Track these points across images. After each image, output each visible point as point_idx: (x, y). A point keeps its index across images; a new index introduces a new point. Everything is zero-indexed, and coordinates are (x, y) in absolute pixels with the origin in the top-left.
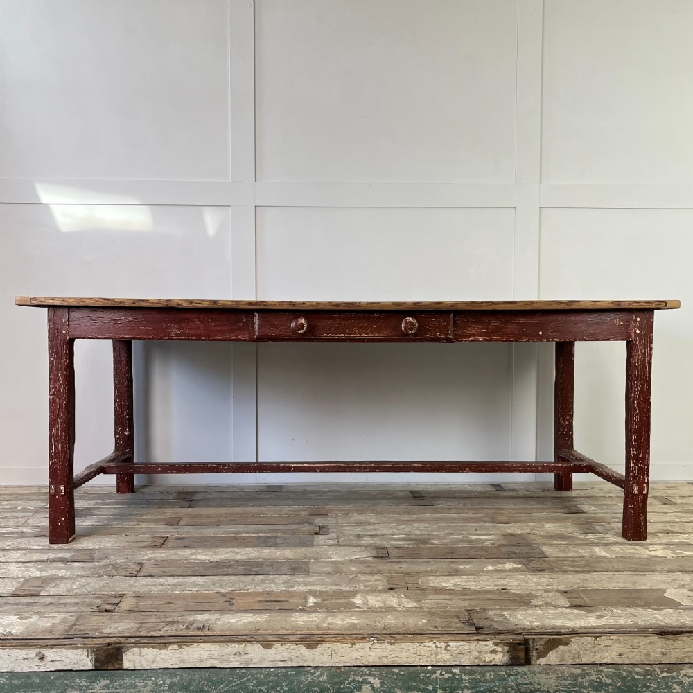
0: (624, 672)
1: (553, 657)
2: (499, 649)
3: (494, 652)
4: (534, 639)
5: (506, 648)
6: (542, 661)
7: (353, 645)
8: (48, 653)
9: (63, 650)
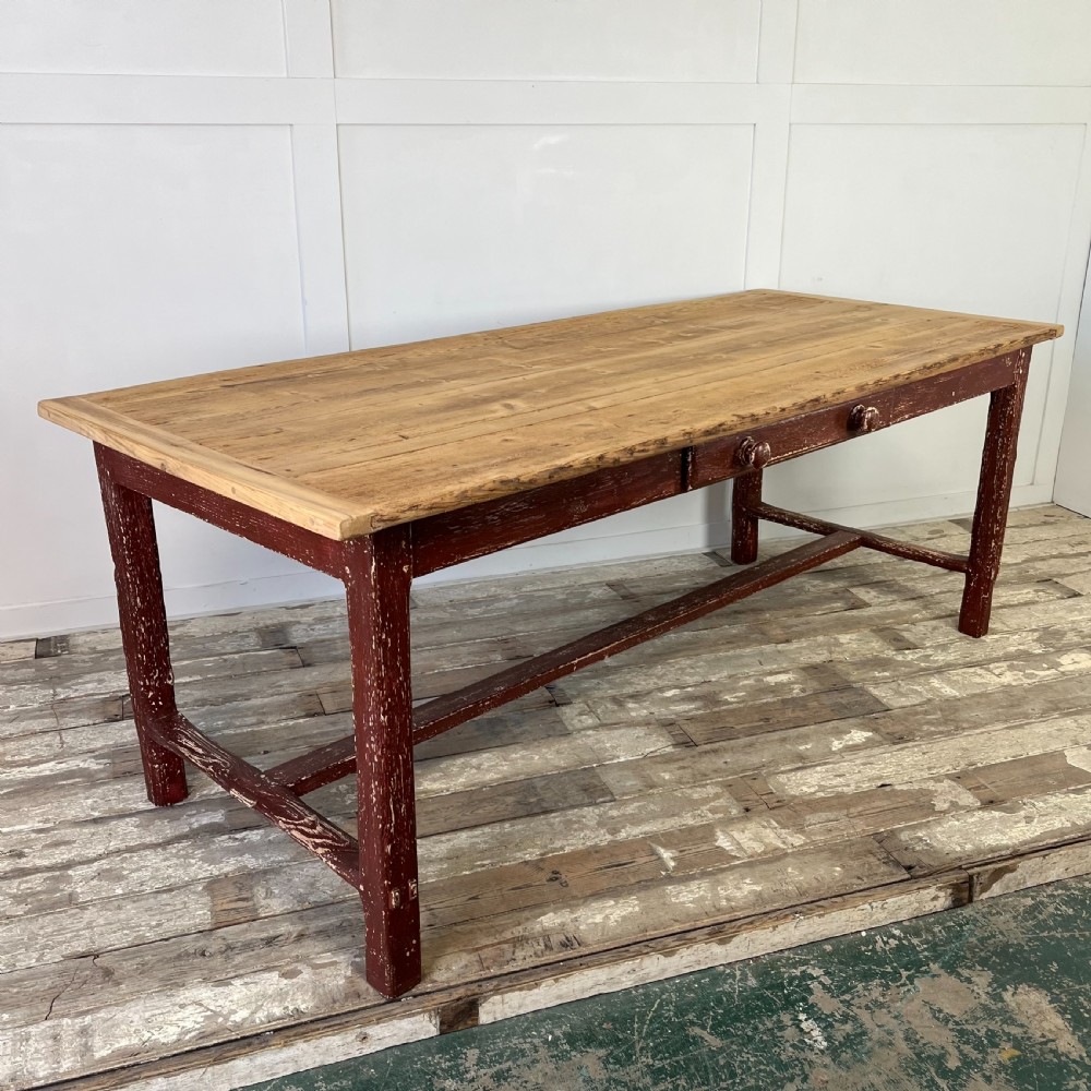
0: (1077, 892)
1: (996, 889)
2: (942, 894)
3: (935, 898)
4: (979, 874)
5: (949, 891)
6: (985, 896)
7: (775, 928)
8: (372, 1031)
9: (395, 1021)
